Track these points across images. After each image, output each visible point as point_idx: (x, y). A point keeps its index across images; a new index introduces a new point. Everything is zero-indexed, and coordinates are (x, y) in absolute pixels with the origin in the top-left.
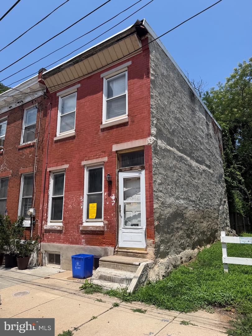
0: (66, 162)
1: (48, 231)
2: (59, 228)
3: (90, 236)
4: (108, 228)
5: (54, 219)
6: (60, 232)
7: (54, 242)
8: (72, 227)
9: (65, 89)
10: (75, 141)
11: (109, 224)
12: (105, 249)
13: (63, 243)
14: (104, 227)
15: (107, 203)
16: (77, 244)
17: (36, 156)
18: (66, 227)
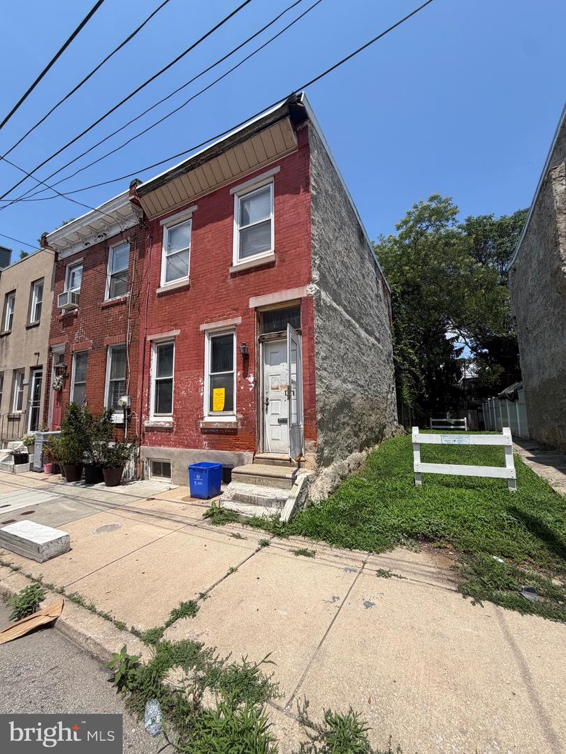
0: (176, 326)
1: (152, 429)
2: (167, 425)
3: (217, 437)
4: (242, 425)
5: (159, 412)
6: (169, 430)
7: (160, 445)
8: (187, 423)
9: (174, 214)
10: (189, 293)
11: (245, 419)
12: (239, 456)
13: (175, 446)
14: (237, 423)
15: (242, 388)
16: (196, 447)
17: (130, 318)
18: (179, 423)
